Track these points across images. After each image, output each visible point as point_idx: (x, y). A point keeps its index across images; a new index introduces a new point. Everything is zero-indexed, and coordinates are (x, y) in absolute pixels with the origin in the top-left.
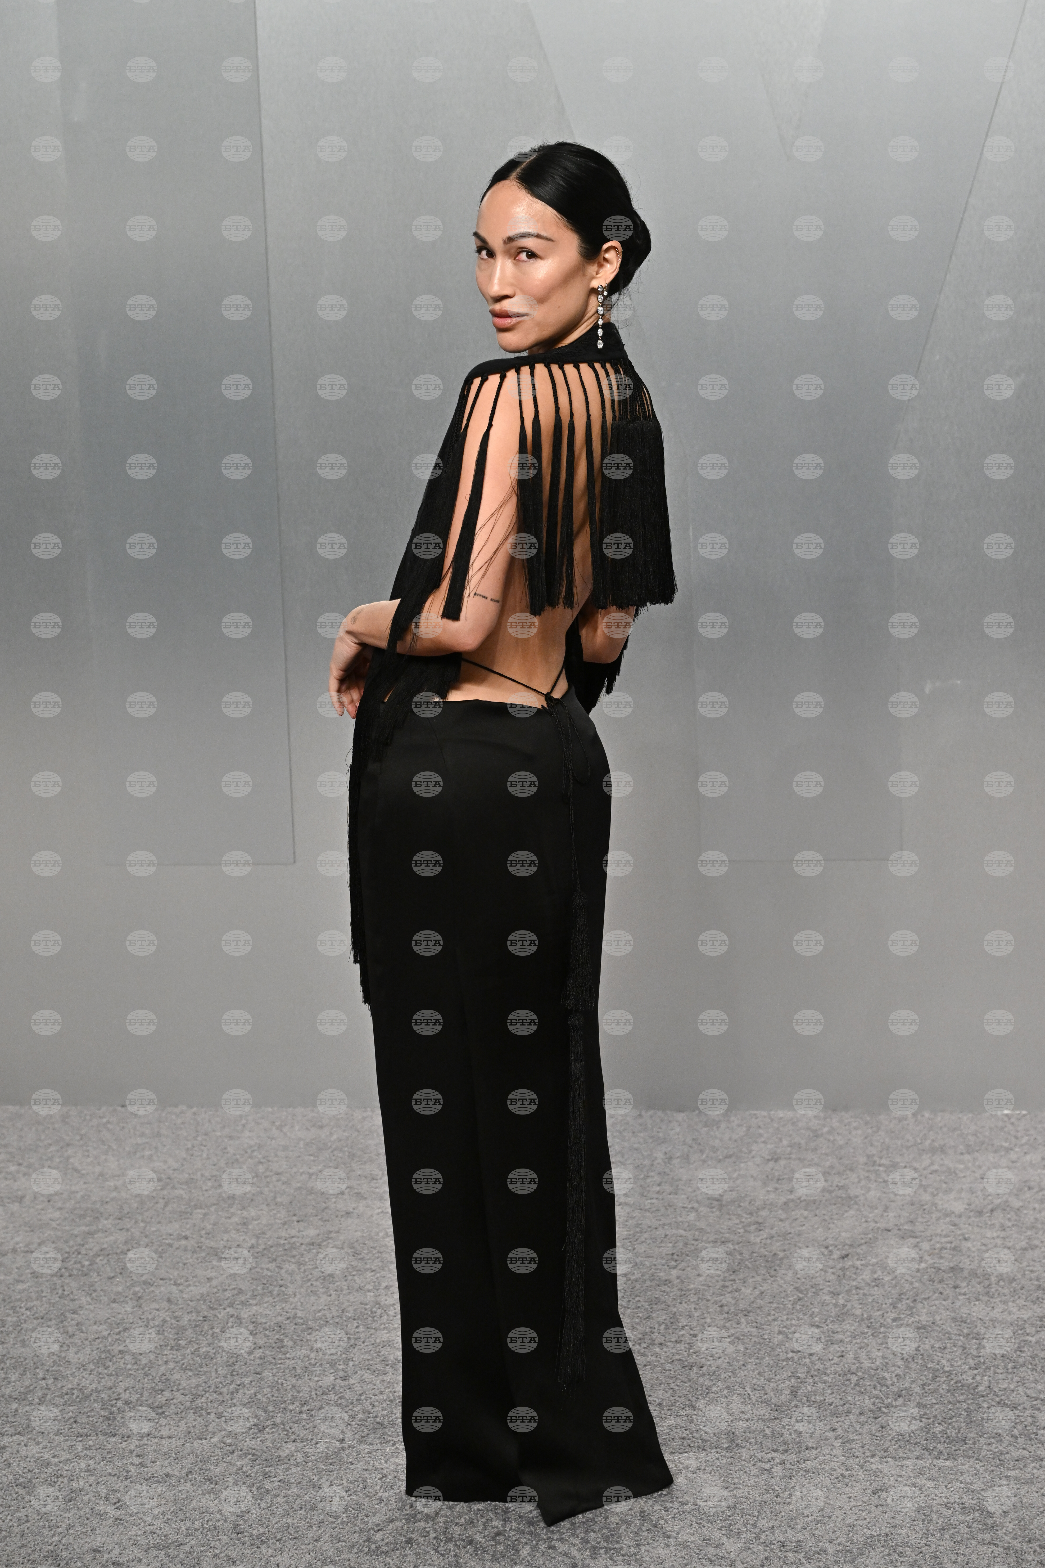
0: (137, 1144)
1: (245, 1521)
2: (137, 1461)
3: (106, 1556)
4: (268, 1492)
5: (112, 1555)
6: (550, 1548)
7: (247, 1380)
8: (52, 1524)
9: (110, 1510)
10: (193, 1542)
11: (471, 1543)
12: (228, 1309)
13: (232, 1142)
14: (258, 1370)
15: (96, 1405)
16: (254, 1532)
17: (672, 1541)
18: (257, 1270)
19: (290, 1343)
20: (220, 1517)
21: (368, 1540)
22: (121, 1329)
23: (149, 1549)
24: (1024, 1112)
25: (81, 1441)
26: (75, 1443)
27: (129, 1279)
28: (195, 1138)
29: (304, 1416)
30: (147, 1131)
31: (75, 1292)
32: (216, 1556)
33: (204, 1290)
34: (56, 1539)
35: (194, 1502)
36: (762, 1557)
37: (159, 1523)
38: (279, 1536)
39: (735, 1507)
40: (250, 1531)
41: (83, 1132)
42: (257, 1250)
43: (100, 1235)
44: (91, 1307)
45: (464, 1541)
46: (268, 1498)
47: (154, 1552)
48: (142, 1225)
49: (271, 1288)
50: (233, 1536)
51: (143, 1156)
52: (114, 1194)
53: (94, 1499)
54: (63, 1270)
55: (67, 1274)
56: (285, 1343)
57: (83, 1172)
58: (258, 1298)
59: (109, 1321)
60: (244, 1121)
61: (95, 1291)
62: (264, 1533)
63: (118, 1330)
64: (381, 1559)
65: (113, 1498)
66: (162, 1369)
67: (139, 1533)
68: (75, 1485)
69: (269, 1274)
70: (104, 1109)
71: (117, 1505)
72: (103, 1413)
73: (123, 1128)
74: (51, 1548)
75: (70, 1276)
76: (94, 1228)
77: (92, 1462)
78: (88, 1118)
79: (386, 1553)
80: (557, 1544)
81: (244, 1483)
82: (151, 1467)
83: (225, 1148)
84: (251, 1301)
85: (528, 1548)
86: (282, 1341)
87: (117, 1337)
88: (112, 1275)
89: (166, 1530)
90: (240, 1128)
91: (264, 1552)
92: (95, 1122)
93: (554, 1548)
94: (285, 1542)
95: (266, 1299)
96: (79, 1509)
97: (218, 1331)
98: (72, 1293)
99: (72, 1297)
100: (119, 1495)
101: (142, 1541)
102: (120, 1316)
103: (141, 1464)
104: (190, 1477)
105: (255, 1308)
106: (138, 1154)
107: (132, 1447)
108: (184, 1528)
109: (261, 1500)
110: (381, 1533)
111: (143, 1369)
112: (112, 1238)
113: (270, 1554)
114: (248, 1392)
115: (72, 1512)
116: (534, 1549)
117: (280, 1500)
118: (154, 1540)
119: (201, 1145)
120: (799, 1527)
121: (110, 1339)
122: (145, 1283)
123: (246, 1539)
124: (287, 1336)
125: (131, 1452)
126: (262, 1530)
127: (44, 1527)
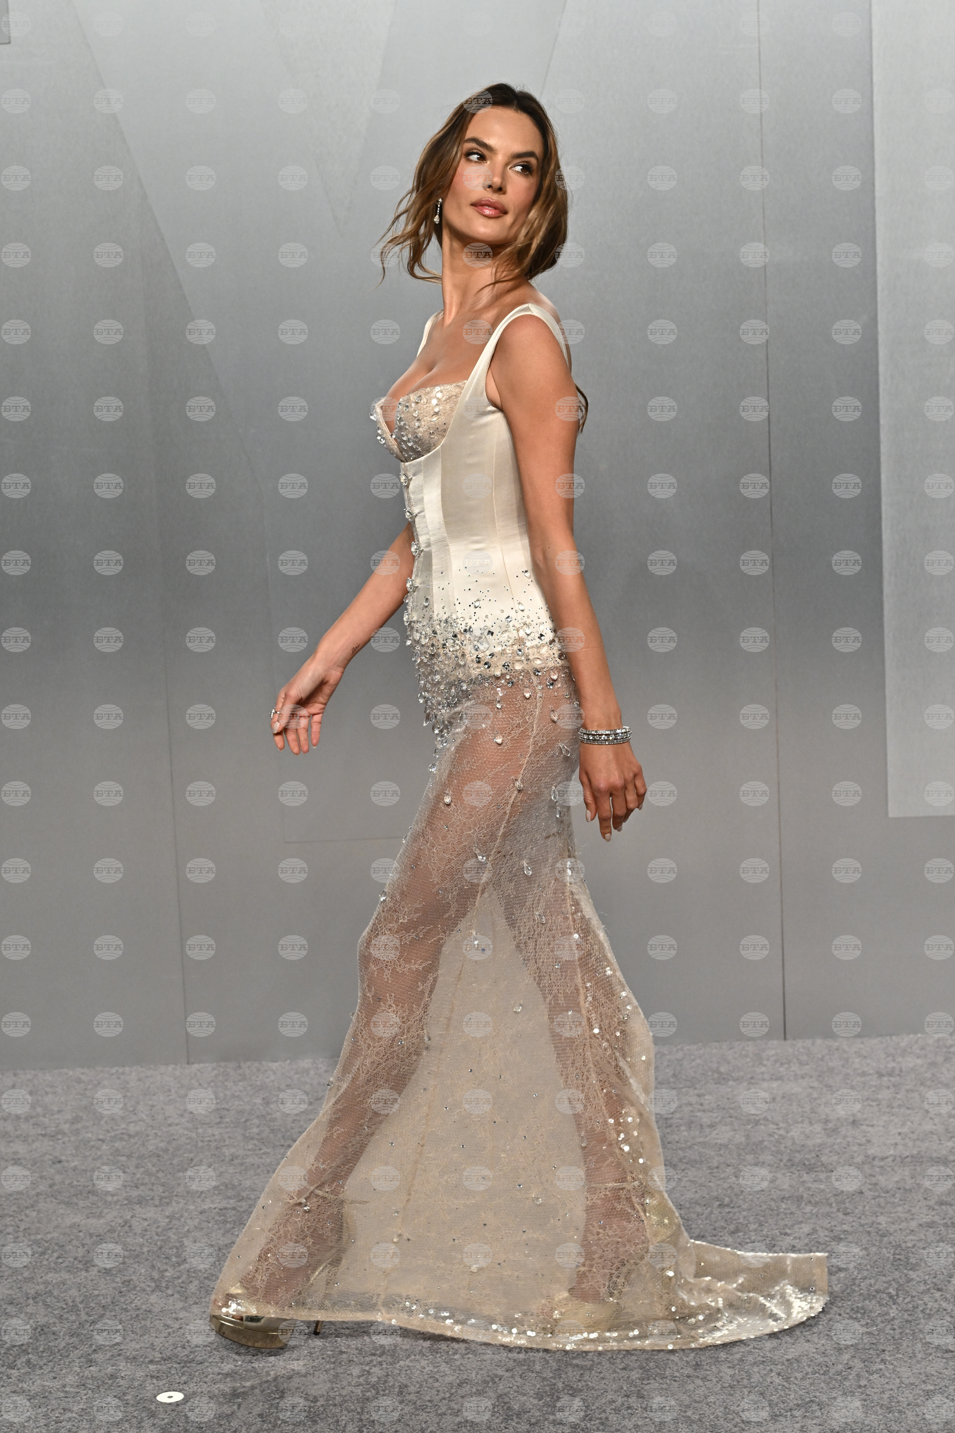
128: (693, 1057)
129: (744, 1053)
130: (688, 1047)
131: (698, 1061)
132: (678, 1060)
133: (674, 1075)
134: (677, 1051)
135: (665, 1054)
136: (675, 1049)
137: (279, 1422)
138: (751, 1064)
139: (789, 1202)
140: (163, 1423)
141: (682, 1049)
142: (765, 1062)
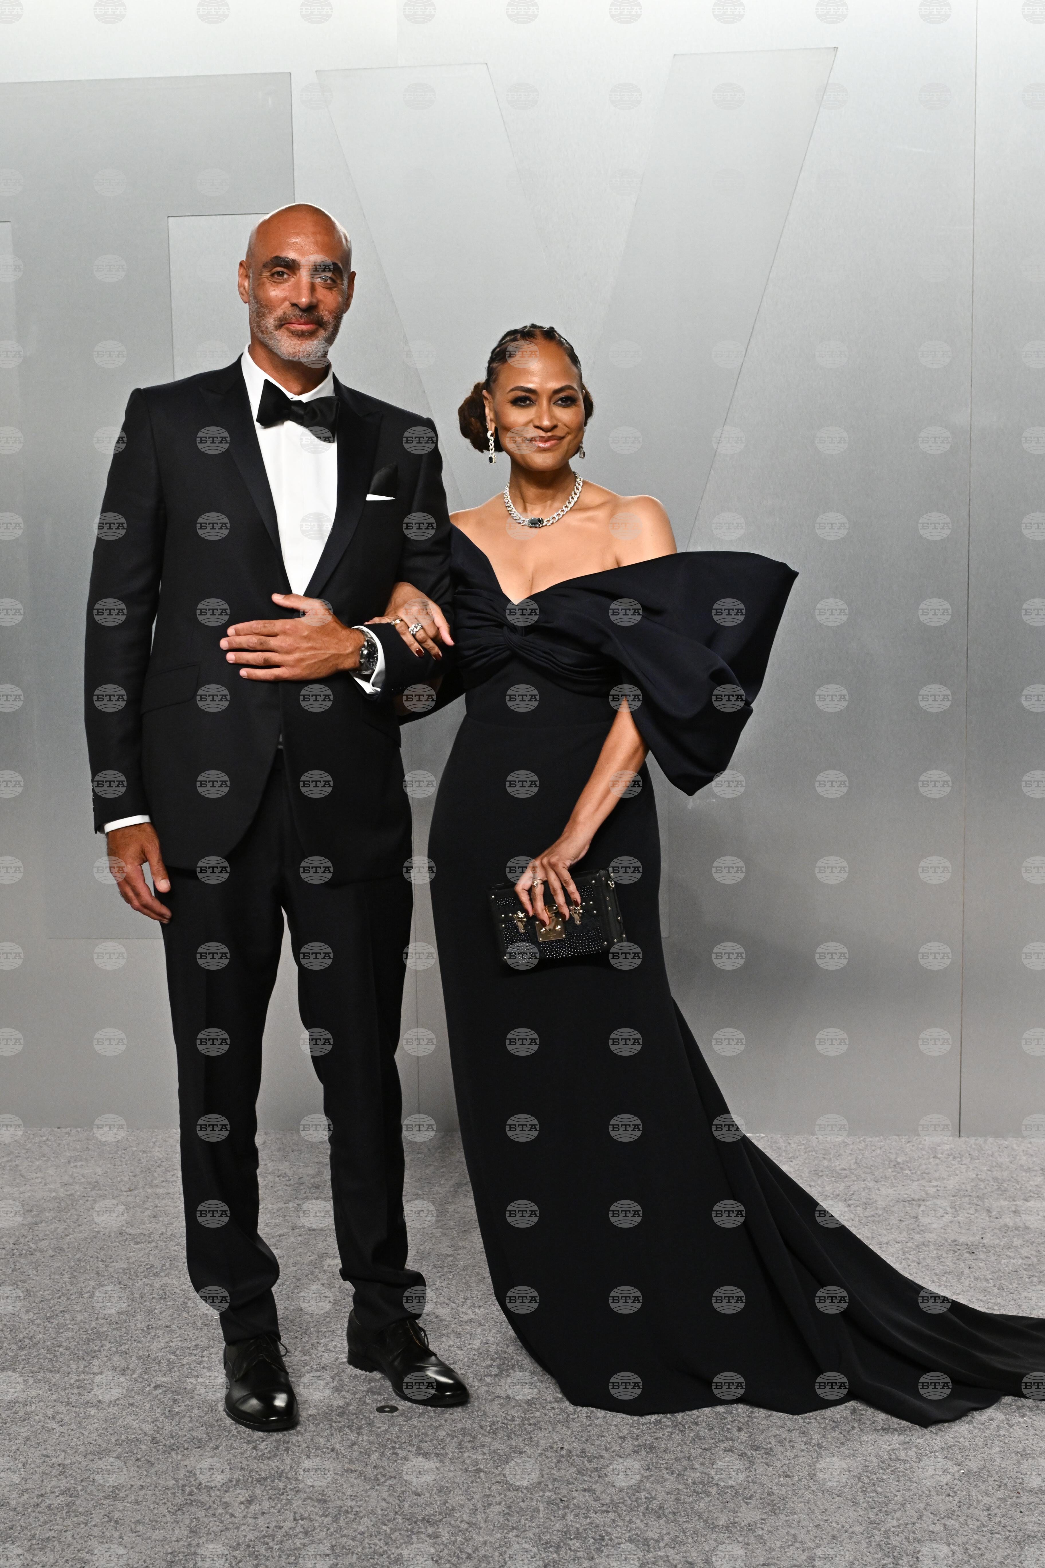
0: (71, 1157)
1: (161, 1434)
2: (76, 1391)
3: (54, 1460)
4: (178, 1413)
5: (59, 1459)
6: (393, 1453)
7: (160, 1332)
8: (11, 1437)
9: (55, 1426)
10: (120, 1450)
11: (333, 1450)
12: (144, 1280)
13: (145, 1155)
14: (168, 1324)
15: (42, 1350)
16: (167, 1443)
17: (486, 1450)
18: (167, 1251)
19: (193, 1305)
20: (141, 1432)
21: (254, 1448)
22: (60, 1294)
23: (87, 1454)
24: (763, 1135)
25: (32, 1377)
26: (27, 1378)
27: (66, 1257)
28: (116, 1153)
29: (206, 1359)
30: (78, 1147)
31: (24, 1266)
32: (137, 1460)
33: (125, 1266)
34: (14, 1448)
35: (120, 1421)
36: (555, 1460)
37: (94, 1436)
38: (186, 1446)
39: (535, 1424)
40: (164, 1442)
41: (28, 1147)
42: (165, 1236)
43: (43, 1224)
44: (38, 1278)
45: (328, 1448)
46: (177, 1418)
47: (90, 1457)
48: (76, 1217)
49: (177, 1264)
50: (151, 1445)
51: (76, 1166)
52: (54, 1194)
53: (43, 1419)
54: (16, 1251)
55: (18, 1254)
56: (189, 1304)
57: (29, 1177)
58: (167, 1271)
59: (51, 1289)
60: (154, 1140)
61: (40, 1266)
62: (174, 1444)
63: (58, 1295)
64: (265, 1462)
65: (58, 1418)
66: (94, 1324)
67: (79, 1443)
68: (28, 1409)
69: (176, 1253)
70: (44, 1130)
71: (61, 1423)
72: (48, 1356)
73: (59, 1144)
74: (11, 1454)
75: (21, 1255)
76: (38, 1219)
77: (41, 1392)
78: (32, 1136)
79: (269, 1458)
80: (399, 1451)
81: (158, 1408)
82: (88, 1395)
83: (140, 1160)
84: (162, 1274)
85: (377, 1454)
86: (186, 1303)
87: (59, 1300)
88: (52, 1254)
89: (100, 1441)
90: (151, 1144)
91: (175, 1457)
92: (37, 1140)
93: (396, 1454)
94: (191, 1450)
95: (173, 1272)
96: (32, 1427)
97: (137, 1296)
98: (22, 1267)
99: (22, 1270)
100: (62, 1416)
101: (82, 1449)
102: (60, 1284)
103: (80, 1394)
104: (117, 1402)
105: (165, 1279)
106: (72, 1165)
107: (72, 1381)
108: (113, 1440)
109: (172, 1420)
110: (265, 1443)
111: (79, 1324)
112: (52, 1226)
113: (179, 1458)
114: (162, 1341)
115: (26, 1428)
116: (382, 1454)
117: (187, 1419)
118: (91, 1448)
119: (121, 1157)
120: (584, 1439)
121: (52, 1302)
122: (79, 1260)
123: (161, 1447)
124: (189, 1300)
125: (71, 1385)
126: (172, 1441)
127: (5, 1439)
128: (873, 1148)
129: (920, 1146)
130: (870, 1139)
131: (878, 1151)
132: (860, 1150)
133: (856, 1163)
134: (860, 1142)
135: (848, 1144)
136: (858, 1140)
137: (480, 1436)
138: (926, 1157)
139: (950, 1277)
140: (379, 1430)
141: (864, 1141)
142: (939, 1156)
